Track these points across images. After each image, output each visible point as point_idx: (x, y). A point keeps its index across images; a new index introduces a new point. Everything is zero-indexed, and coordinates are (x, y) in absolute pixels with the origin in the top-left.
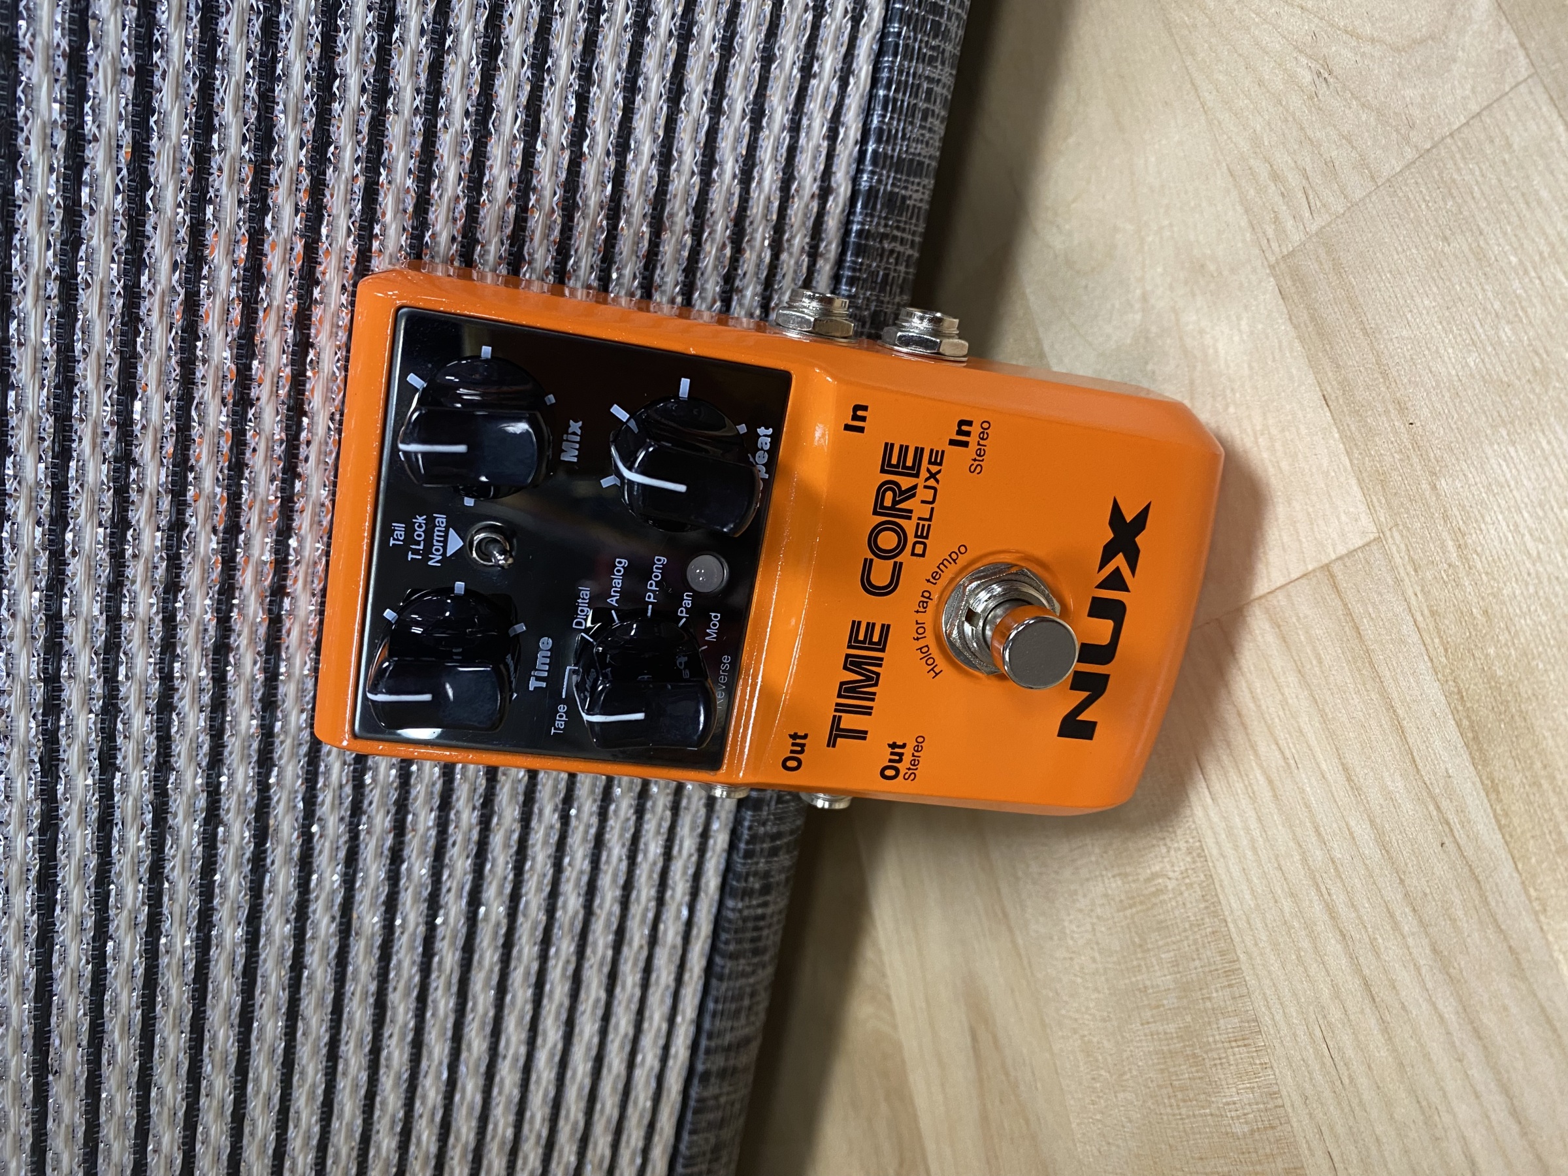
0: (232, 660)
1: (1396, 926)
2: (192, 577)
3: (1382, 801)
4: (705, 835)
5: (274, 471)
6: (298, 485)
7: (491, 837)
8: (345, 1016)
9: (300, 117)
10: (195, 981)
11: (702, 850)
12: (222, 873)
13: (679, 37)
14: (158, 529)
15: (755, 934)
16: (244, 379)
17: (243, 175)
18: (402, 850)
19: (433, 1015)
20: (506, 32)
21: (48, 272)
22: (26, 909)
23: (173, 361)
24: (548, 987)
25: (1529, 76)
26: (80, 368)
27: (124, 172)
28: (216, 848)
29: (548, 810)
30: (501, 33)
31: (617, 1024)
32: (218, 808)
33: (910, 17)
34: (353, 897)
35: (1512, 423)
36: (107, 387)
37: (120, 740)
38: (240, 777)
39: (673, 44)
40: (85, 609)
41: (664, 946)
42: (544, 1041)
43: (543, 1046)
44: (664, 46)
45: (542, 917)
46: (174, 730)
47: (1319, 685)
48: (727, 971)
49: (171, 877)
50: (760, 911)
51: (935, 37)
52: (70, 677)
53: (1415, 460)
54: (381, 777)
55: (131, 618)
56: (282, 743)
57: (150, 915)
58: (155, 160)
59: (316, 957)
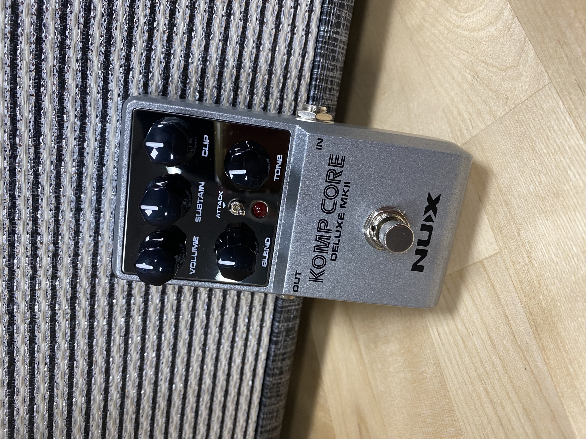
0: (77, 302)
1: (510, 398)
2: (62, 273)
3: (503, 351)
4: (257, 355)
5: (91, 233)
6: (100, 238)
7: (177, 360)
8: (124, 427)
9: (96, 107)
10: (67, 418)
11: (256, 360)
12: (76, 379)
13: (237, 68)
14: (49, 257)
15: (278, 389)
16: (79, 200)
17: (76, 129)
18: (143, 366)
19: (157, 425)
20: (171, 71)
21: (5, 169)
22: (4, 396)
23: (52, 197)
24: (200, 412)
25: (549, 83)
26: (18, 202)
27: (32, 131)
28: (73, 370)
29: (197, 349)
30: (170, 71)
31: (227, 424)
32: (74, 355)
33: (323, 55)
34: (126, 384)
35: (546, 212)
36: (28, 208)
37: (36, 333)
38: (82, 343)
39: (235, 71)
40: (22, 287)
41: (243, 395)
42: (199, 432)
43: (199, 434)
44: (231, 71)
45: (197, 388)
46: (57, 328)
47: (480, 305)
48: (267, 403)
49: (57, 381)
50: (279, 381)
51: (334, 61)
52: (17, 312)
53: (512, 223)
54: (134, 340)
55: (39, 289)
56: (97, 330)
57: (50, 395)
58: (43, 126)
59: (112, 407)
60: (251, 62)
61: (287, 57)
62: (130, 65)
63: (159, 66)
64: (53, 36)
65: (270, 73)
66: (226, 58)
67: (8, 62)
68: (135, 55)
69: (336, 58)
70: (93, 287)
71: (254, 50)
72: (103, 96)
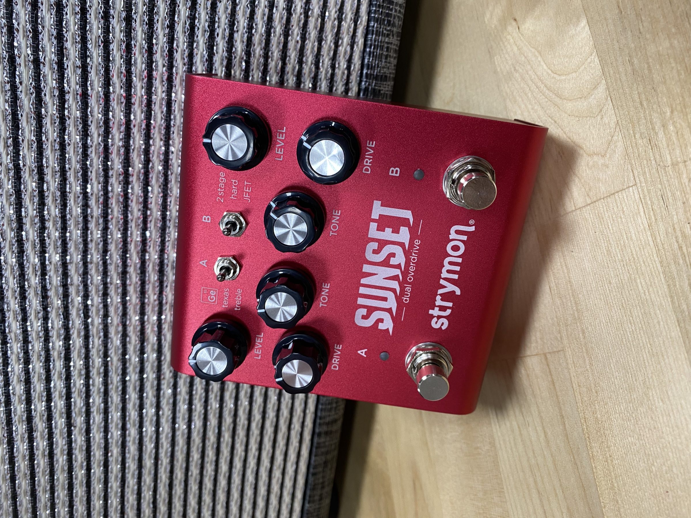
60: (299, 29)
61: (338, 22)
62: (174, 35)
63: (203, 35)
64: (97, 7)
65: (320, 40)
66: (273, 25)
67: (55, 33)
68: (178, 24)
69: (392, 22)
70: (143, 262)
71: (302, 16)
72: (148, 66)
